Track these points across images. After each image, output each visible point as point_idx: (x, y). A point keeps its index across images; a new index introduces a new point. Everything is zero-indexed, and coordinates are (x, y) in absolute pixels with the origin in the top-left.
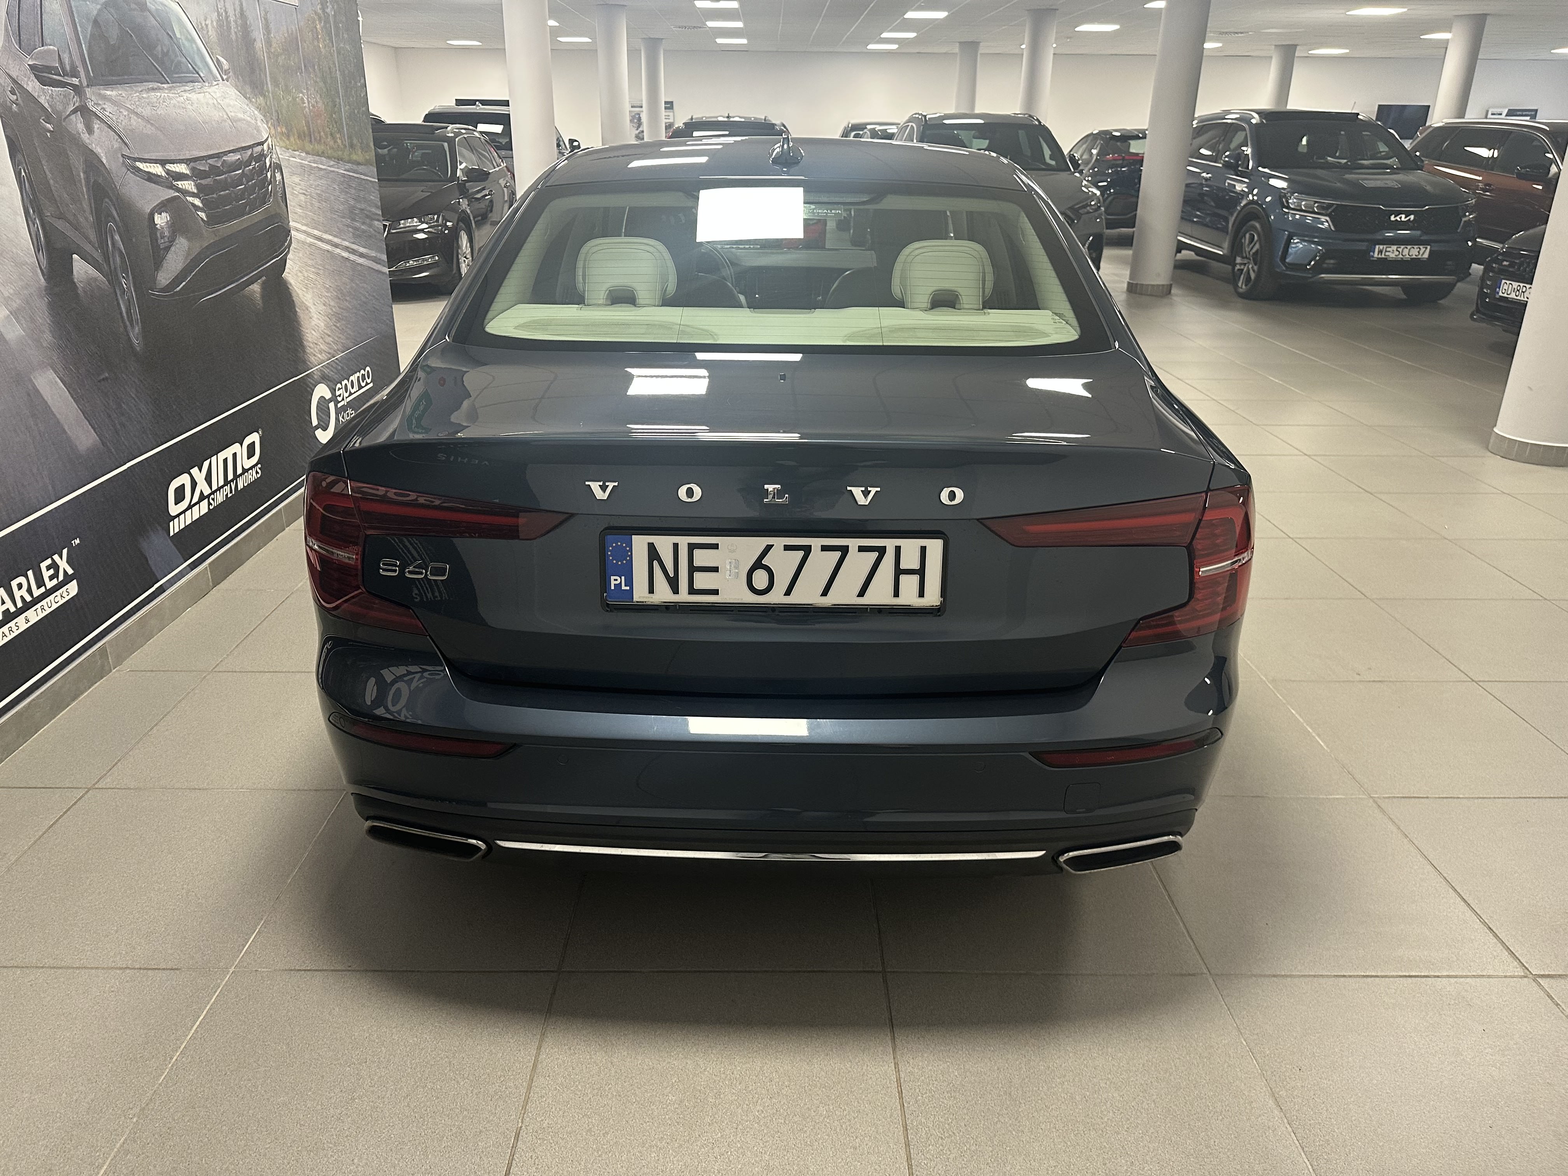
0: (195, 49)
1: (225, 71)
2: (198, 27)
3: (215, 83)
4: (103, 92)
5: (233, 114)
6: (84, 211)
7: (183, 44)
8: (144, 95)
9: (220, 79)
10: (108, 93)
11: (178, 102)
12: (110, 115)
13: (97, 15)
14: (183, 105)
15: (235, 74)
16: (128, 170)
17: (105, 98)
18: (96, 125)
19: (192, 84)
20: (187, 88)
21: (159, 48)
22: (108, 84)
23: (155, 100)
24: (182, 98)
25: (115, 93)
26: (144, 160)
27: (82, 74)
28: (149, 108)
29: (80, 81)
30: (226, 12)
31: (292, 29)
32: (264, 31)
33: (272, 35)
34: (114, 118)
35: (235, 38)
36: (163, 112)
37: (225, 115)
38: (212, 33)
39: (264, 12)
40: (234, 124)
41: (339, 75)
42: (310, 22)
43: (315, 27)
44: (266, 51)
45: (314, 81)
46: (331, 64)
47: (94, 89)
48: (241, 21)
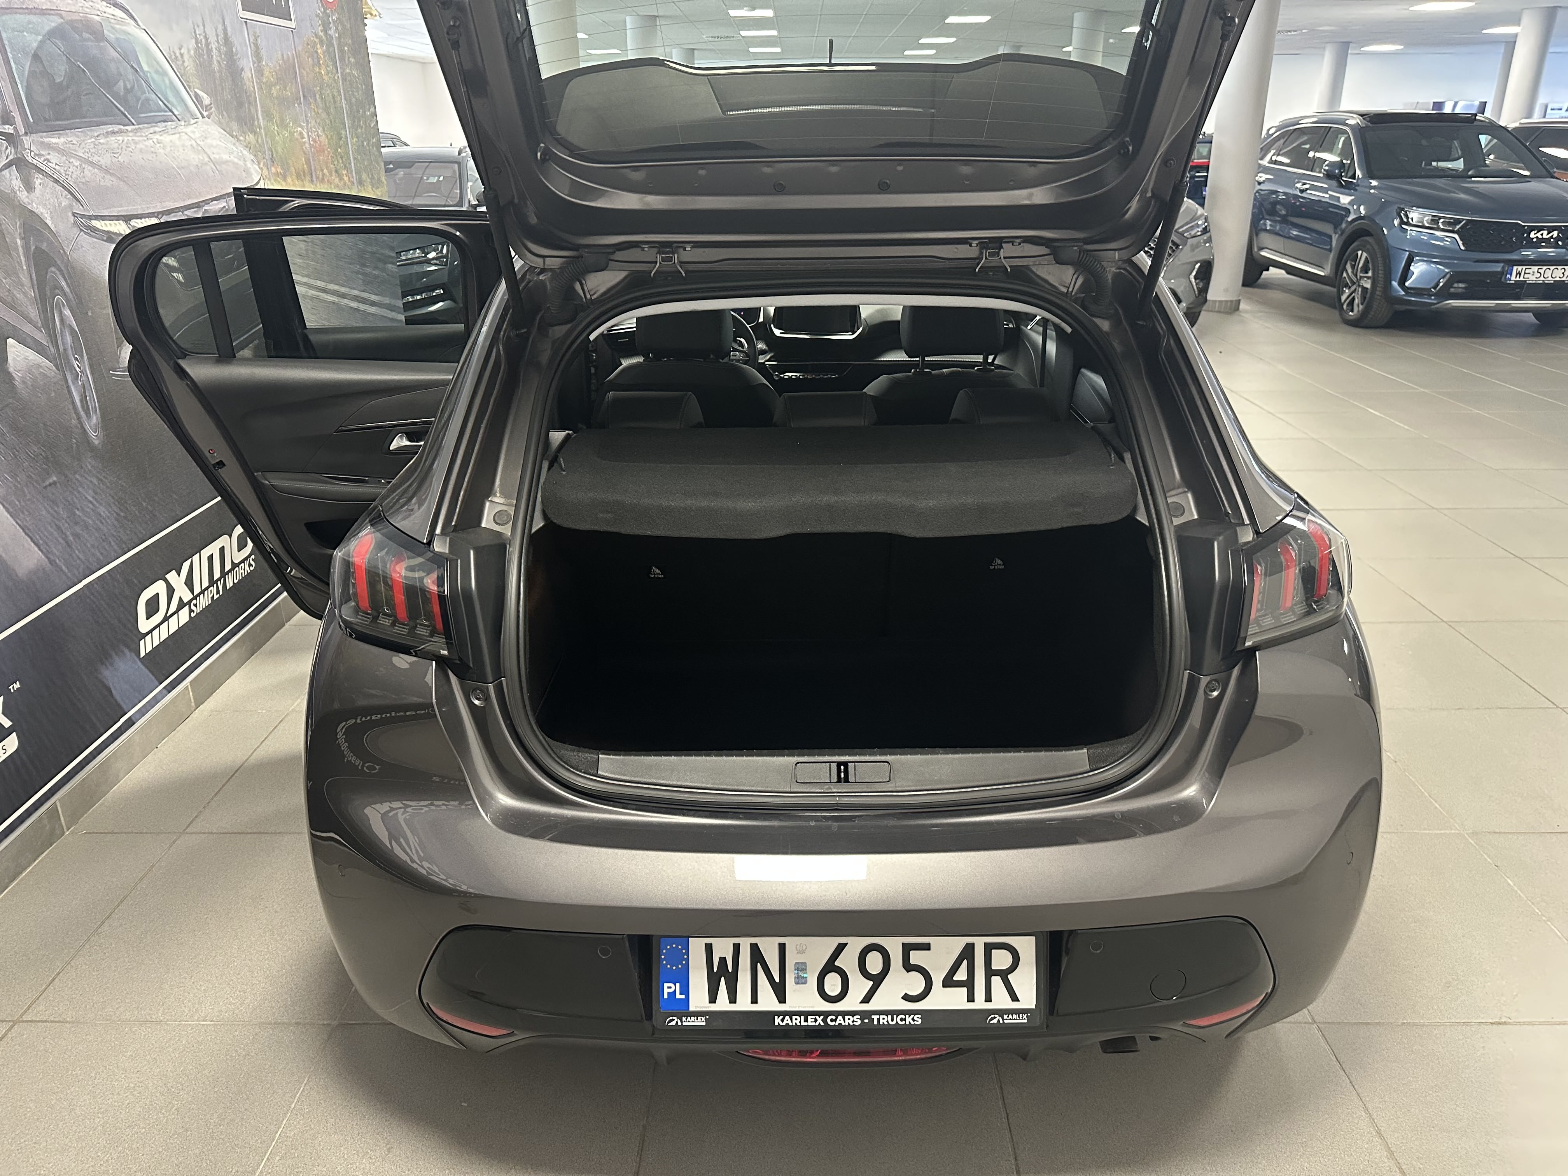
0: (167, 82)
1: (206, 107)
2: (170, 57)
3: (193, 121)
4: (46, 140)
5: (217, 157)
6: (22, 285)
7: (152, 78)
8: (102, 141)
9: (199, 115)
10: (54, 140)
11: (147, 146)
12: (57, 167)
13: (39, 47)
14: (152, 149)
15: (218, 108)
16: (82, 230)
17: (49, 147)
18: (38, 180)
19: (163, 124)
20: (157, 129)
21: (121, 83)
22: (52, 130)
23: (117, 145)
24: (151, 141)
25: (62, 140)
26: (103, 218)
27: (18, 120)
28: (108, 155)
29: (15, 129)
30: (206, 38)
31: (289, 56)
32: (254, 58)
33: (264, 63)
34: (62, 170)
35: (217, 68)
36: (126, 159)
37: (206, 159)
38: (189, 63)
39: (253, 37)
40: (218, 167)
41: (346, 104)
42: (309, 47)
43: (315, 52)
44: (257, 81)
45: (315, 112)
46: (335, 92)
47: (34, 137)
48: (225, 49)
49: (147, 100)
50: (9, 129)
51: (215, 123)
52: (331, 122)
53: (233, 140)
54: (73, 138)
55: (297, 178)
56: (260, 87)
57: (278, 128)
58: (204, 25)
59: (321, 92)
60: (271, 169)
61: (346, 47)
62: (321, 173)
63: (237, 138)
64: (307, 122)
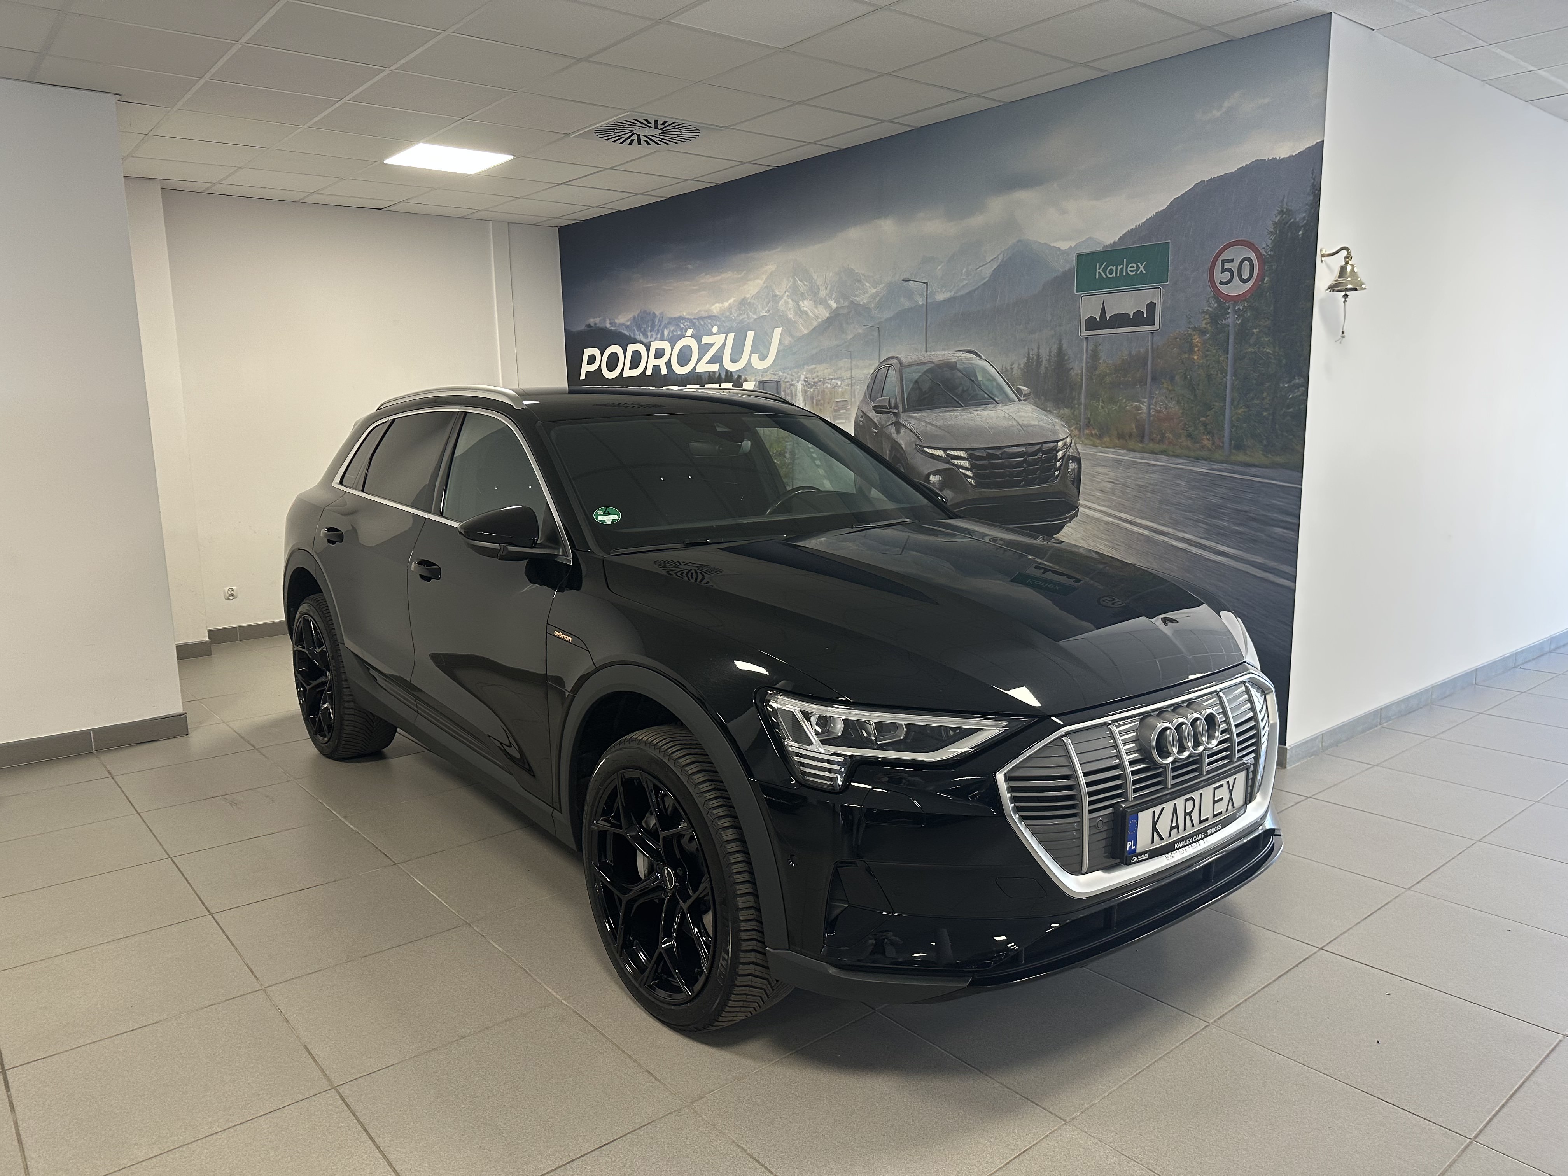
0: (995, 384)
1: (1025, 395)
2: (1003, 371)
3: (1010, 403)
4: (911, 415)
7: (983, 384)
8: (941, 415)
9: (1015, 400)
10: (915, 415)
11: (969, 417)
12: (913, 425)
13: (918, 378)
14: (974, 418)
15: (1036, 395)
16: (918, 452)
17: (913, 417)
18: (903, 430)
19: (985, 406)
20: (979, 408)
21: (960, 389)
22: (915, 411)
23: (950, 416)
24: (973, 415)
25: (919, 414)
26: (931, 448)
27: (900, 406)
28: (942, 421)
29: (899, 411)
30: (1038, 356)
31: (1139, 351)
32: (1088, 360)
33: (1101, 361)
34: (915, 427)
35: (1044, 372)
36: (953, 423)
37: (1015, 423)
38: (1017, 372)
39: (1093, 346)
40: (1025, 429)
41: (1233, 380)
42: (1178, 340)
43: (1187, 342)
44: (1087, 375)
45: (1168, 390)
46: (1214, 371)
47: (906, 413)
48: (1056, 359)
49: (977, 394)
50: (896, 411)
51: (1031, 404)
52: (1195, 396)
53: (1045, 413)
54: (924, 414)
55: (1119, 438)
56: (1090, 378)
57: (1104, 403)
58: (1039, 348)
59: (1185, 374)
60: (1083, 431)
61: (1256, 329)
62: (1159, 436)
63: (1050, 412)
64: (1151, 398)
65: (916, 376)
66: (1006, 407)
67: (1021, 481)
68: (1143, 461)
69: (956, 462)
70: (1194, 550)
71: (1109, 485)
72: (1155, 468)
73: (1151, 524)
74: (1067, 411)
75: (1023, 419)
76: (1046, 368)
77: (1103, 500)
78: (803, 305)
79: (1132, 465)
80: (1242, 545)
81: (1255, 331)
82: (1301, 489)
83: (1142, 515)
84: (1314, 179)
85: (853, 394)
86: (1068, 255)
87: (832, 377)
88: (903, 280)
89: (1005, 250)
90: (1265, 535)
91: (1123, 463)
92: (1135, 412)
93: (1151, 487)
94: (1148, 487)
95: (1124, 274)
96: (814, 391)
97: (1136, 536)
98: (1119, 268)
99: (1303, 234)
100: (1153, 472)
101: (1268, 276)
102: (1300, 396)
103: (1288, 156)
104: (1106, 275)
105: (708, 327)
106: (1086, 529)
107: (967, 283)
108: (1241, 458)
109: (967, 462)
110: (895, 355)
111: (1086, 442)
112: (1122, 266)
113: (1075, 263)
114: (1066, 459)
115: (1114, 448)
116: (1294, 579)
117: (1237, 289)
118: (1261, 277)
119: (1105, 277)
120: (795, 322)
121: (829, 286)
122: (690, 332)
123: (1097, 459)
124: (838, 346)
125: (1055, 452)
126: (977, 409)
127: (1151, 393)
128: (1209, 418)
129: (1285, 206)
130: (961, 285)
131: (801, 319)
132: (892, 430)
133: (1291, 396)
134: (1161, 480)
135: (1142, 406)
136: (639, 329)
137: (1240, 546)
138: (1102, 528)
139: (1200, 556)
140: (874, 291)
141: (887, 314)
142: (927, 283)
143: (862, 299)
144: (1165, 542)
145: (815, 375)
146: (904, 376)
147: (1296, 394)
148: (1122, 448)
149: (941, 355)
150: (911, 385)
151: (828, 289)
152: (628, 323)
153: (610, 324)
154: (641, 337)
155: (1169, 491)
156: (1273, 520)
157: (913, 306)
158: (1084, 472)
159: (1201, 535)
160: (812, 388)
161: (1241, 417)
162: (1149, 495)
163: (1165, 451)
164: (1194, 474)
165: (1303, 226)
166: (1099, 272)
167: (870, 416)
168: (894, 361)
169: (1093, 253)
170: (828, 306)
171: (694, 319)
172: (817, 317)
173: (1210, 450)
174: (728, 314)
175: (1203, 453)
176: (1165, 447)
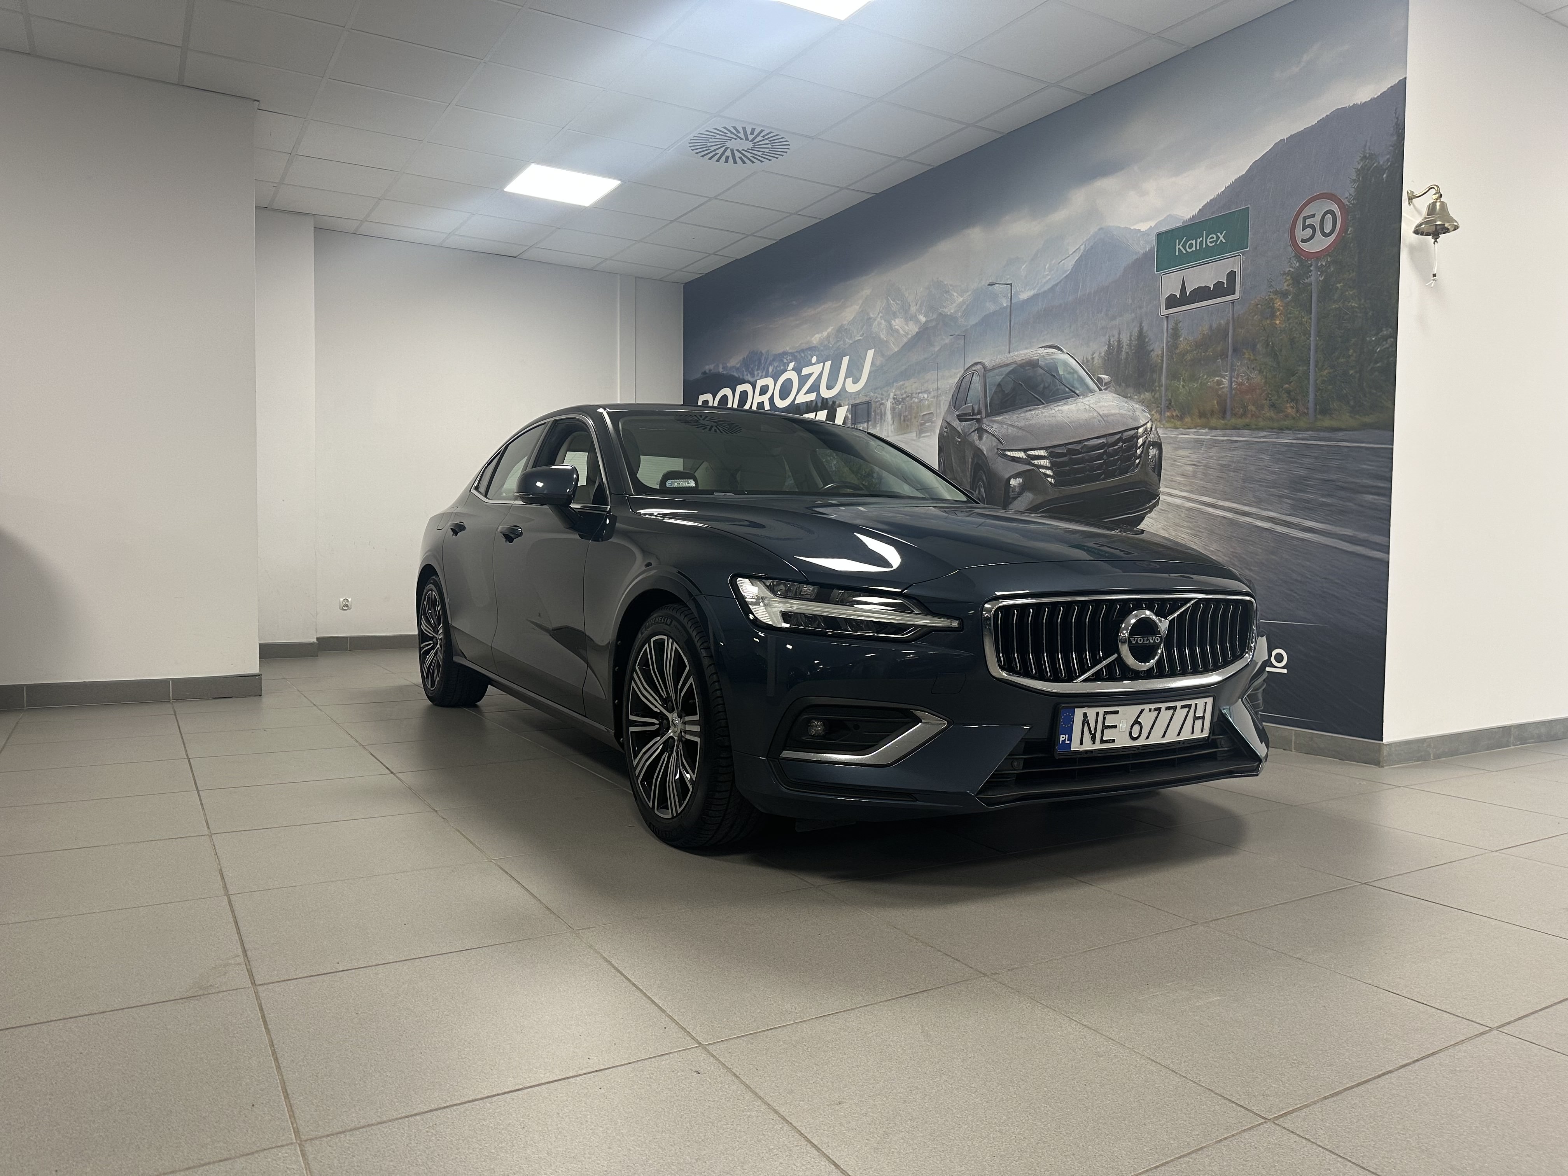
0: (1076, 377)
1: (1105, 384)
2: (1084, 362)
3: (1091, 394)
4: (993, 419)
5: (1106, 412)
6: (967, 477)
7: (1065, 378)
9: (1096, 391)
10: (997, 418)
11: (1050, 414)
12: (995, 429)
13: (1002, 381)
14: (1054, 415)
16: (1000, 456)
17: (995, 421)
18: (985, 436)
19: (1066, 400)
20: (1060, 404)
21: (1042, 386)
22: (998, 414)
23: (1031, 416)
24: (1054, 411)
25: (1001, 418)
26: (1012, 450)
27: (983, 411)
28: (1024, 421)
29: (981, 417)
30: (1119, 341)
31: (1220, 324)
32: (1169, 339)
33: (1181, 339)
34: (997, 431)
35: (1125, 357)
36: (1034, 422)
37: (1095, 414)
38: (1097, 361)
39: (1173, 324)
40: (1105, 419)
41: (1317, 340)
42: (1259, 306)
43: (1269, 308)
44: (1167, 355)
45: (1249, 360)
46: (1297, 334)
47: (988, 418)
48: (1136, 342)
49: (1058, 390)
50: (979, 417)
51: (1111, 392)
52: (1278, 363)
53: (1126, 400)
54: (1006, 416)
55: (1200, 417)
56: (1170, 358)
57: (1185, 383)
58: (1119, 334)
59: (1267, 340)
60: (1164, 414)
61: (1340, 283)
62: (1242, 410)
63: (1131, 398)
64: (1233, 370)
65: (999, 379)
66: (1087, 399)
67: (1101, 474)
68: (1226, 438)
69: (1036, 462)
70: (1279, 529)
71: (1190, 468)
72: (1237, 445)
73: (1234, 505)
74: (1148, 395)
75: (1103, 409)
76: (1127, 353)
77: (1185, 485)
78: (894, 324)
79: (1214, 443)
80: (1329, 518)
81: (1338, 285)
82: (1393, 449)
83: (1225, 496)
84: (1397, 118)
85: (938, 405)
86: (1148, 235)
87: (919, 391)
88: (988, 285)
89: (1087, 240)
90: (1355, 504)
91: (1204, 443)
92: (1217, 387)
93: (1234, 465)
94: (1230, 465)
95: (1204, 246)
96: (902, 407)
97: (1218, 519)
98: (1199, 241)
99: (1387, 177)
100: (1236, 448)
101: (1351, 227)
102: (1388, 348)
103: (1369, 99)
104: (1186, 250)
105: (807, 358)
106: (1168, 518)
107: (1050, 279)
108: (1327, 422)
109: (1048, 461)
110: (979, 361)
111: (1167, 425)
112: (1201, 239)
113: (1155, 243)
114: (1146, 445)
115: (1196, 428)
116: (1386, 549)
117: (1320, 244)
118: (1344, 229)
119: (1184, 252)
120: (887, 342)
121: (919, 302)
122: (791, 365)
123: (1179, 442)
124: (926, 359)
125: (1136, 439)
126: (1058, 404)
127: (1232, 365)
128: (1292, 384)
129: (1368, 151)
130: (1044, 281)
131: (892, 339)
132: (975, 436)
133: (1378, 349)
134: (1244, 457)
135: (1224, 380)
136: (747, 370)
137: (1328, 520)
138: (1183, 515)
139: (1286, 535)
140: (961, 299)
141: (973, 320)
142: (1011, 285)
143: (950, 310)
144: (1249, 524)
145: (903, 391)
146: (987, 380)
147: (1384, 347)
148: (1203, 427)
149: (1024, 354)
150: (994, 389)
151: (918, 305)
152: (738, 366)
153: (723, 368)
154: (749, 378)
155: (1252, 468)
156: (1363, 486)
157: (998, 308)
158: (1165, 457)
159: (1287, 512)
160: (900, 404)
161: (1326, 379)
162: (1232, 474)
163: (1248, 425)
164: (1278, 446)
165: (1387, 169)
166: (1179, 248)
167: (954, 425)
168: (979, 367)
169: (1172, 230)
170: (918, 321)
171: (797, 352)
172: (907, 334)
173: (1294, 418)
174: (826, 342)
175: (1287, 423)
176: (1247, 420)
